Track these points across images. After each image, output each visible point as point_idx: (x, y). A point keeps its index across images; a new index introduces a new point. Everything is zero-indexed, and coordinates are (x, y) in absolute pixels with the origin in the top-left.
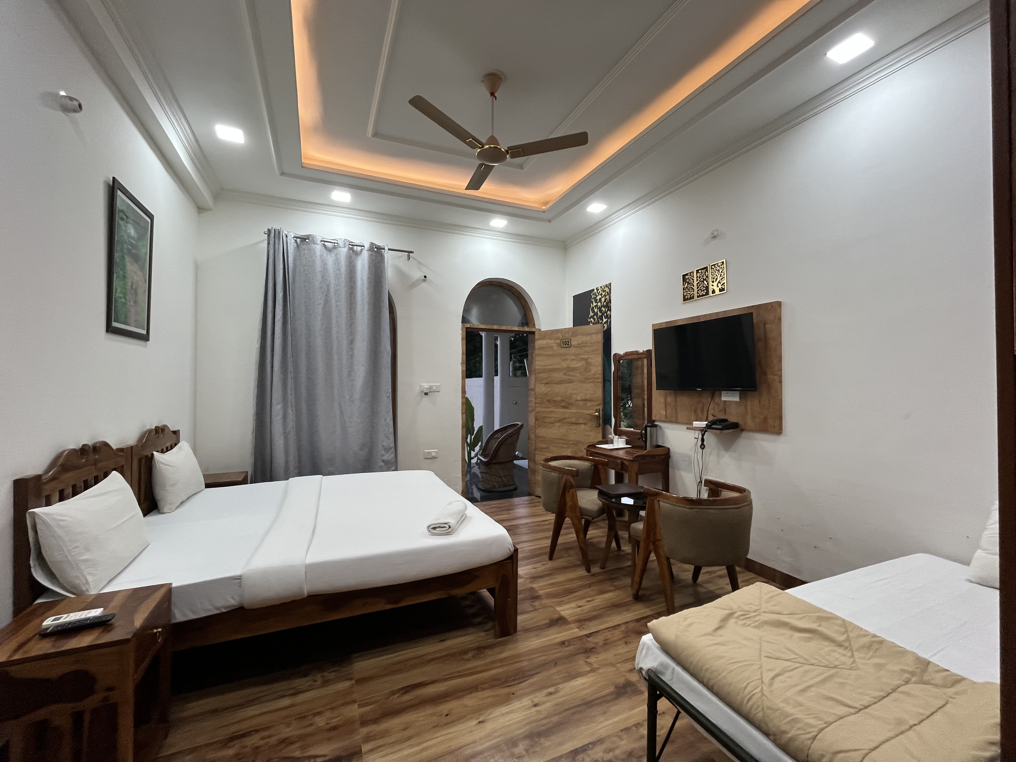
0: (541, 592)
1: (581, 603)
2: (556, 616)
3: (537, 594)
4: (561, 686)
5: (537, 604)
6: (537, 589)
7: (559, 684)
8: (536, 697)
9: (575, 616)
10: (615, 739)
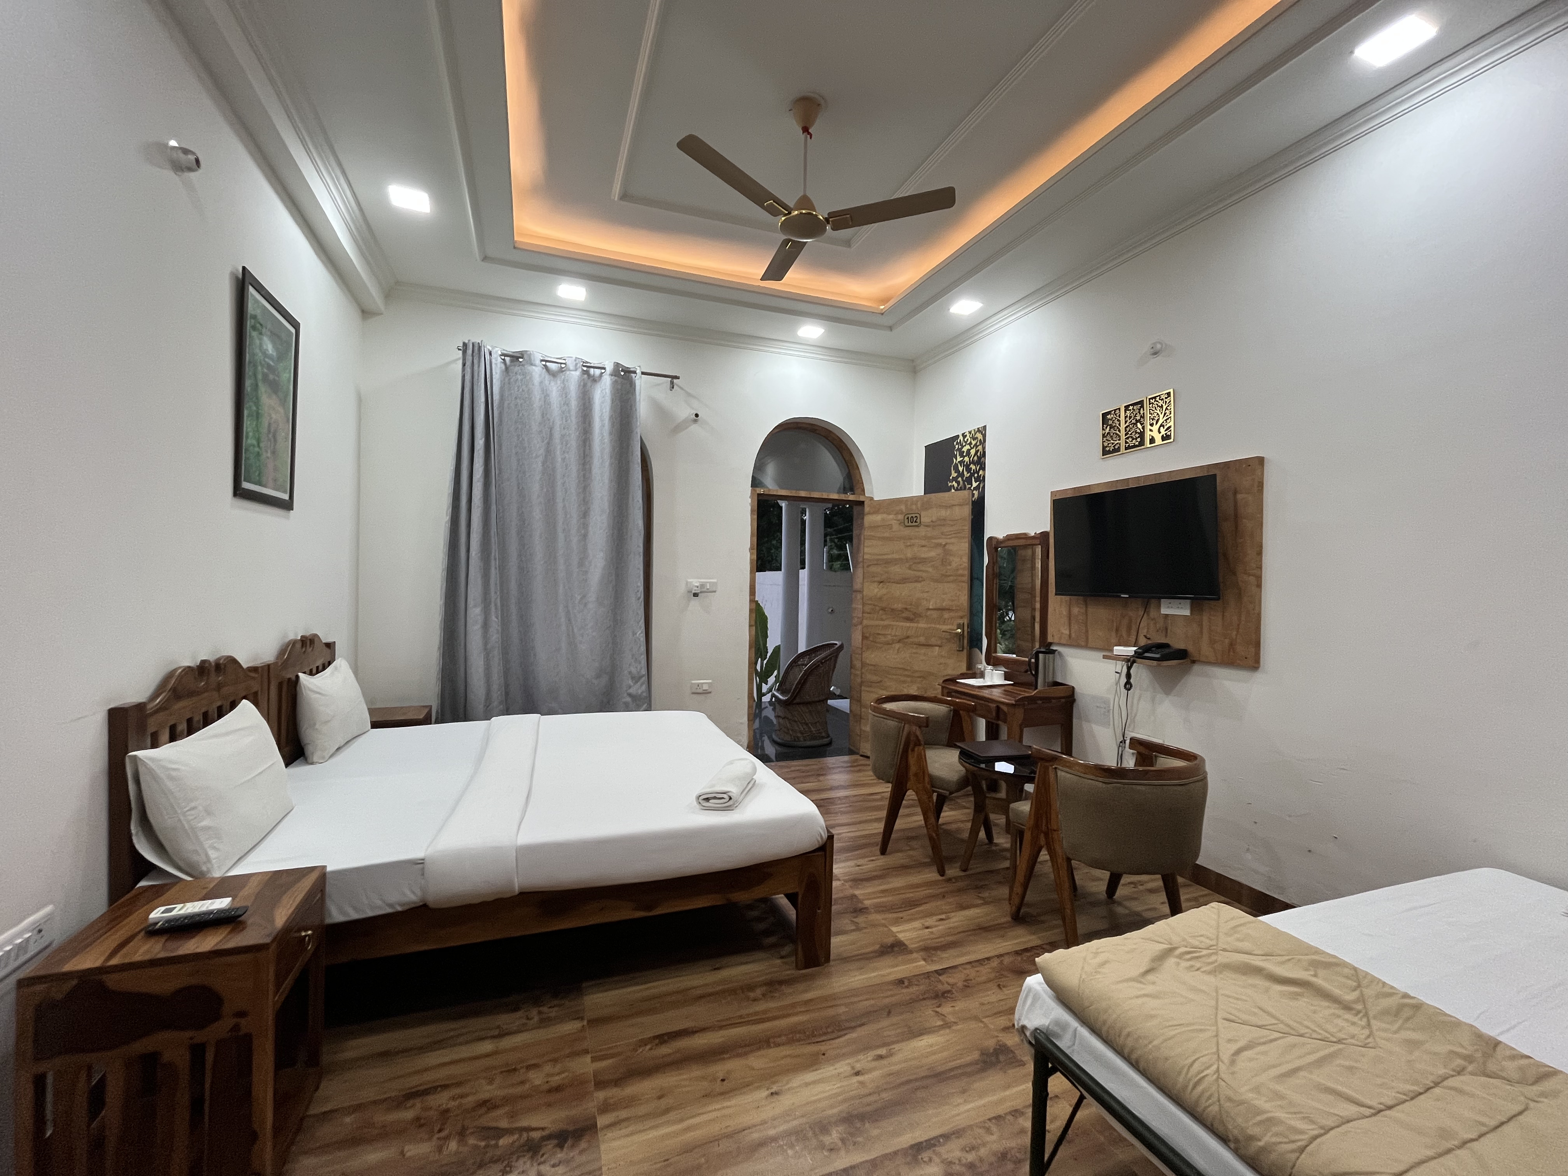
0: (867, 903)
1: (930, 921)
2: (890, 940)
3: (860, 905)
4: (896, 1047)
5: (861, 920)
6: (861, 897)
7: (893, 1043)
8: (857, 1061)
9: (919, 942)
10: (981, 1131)
